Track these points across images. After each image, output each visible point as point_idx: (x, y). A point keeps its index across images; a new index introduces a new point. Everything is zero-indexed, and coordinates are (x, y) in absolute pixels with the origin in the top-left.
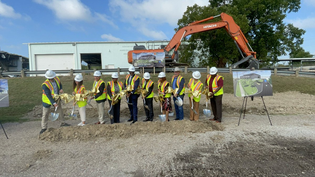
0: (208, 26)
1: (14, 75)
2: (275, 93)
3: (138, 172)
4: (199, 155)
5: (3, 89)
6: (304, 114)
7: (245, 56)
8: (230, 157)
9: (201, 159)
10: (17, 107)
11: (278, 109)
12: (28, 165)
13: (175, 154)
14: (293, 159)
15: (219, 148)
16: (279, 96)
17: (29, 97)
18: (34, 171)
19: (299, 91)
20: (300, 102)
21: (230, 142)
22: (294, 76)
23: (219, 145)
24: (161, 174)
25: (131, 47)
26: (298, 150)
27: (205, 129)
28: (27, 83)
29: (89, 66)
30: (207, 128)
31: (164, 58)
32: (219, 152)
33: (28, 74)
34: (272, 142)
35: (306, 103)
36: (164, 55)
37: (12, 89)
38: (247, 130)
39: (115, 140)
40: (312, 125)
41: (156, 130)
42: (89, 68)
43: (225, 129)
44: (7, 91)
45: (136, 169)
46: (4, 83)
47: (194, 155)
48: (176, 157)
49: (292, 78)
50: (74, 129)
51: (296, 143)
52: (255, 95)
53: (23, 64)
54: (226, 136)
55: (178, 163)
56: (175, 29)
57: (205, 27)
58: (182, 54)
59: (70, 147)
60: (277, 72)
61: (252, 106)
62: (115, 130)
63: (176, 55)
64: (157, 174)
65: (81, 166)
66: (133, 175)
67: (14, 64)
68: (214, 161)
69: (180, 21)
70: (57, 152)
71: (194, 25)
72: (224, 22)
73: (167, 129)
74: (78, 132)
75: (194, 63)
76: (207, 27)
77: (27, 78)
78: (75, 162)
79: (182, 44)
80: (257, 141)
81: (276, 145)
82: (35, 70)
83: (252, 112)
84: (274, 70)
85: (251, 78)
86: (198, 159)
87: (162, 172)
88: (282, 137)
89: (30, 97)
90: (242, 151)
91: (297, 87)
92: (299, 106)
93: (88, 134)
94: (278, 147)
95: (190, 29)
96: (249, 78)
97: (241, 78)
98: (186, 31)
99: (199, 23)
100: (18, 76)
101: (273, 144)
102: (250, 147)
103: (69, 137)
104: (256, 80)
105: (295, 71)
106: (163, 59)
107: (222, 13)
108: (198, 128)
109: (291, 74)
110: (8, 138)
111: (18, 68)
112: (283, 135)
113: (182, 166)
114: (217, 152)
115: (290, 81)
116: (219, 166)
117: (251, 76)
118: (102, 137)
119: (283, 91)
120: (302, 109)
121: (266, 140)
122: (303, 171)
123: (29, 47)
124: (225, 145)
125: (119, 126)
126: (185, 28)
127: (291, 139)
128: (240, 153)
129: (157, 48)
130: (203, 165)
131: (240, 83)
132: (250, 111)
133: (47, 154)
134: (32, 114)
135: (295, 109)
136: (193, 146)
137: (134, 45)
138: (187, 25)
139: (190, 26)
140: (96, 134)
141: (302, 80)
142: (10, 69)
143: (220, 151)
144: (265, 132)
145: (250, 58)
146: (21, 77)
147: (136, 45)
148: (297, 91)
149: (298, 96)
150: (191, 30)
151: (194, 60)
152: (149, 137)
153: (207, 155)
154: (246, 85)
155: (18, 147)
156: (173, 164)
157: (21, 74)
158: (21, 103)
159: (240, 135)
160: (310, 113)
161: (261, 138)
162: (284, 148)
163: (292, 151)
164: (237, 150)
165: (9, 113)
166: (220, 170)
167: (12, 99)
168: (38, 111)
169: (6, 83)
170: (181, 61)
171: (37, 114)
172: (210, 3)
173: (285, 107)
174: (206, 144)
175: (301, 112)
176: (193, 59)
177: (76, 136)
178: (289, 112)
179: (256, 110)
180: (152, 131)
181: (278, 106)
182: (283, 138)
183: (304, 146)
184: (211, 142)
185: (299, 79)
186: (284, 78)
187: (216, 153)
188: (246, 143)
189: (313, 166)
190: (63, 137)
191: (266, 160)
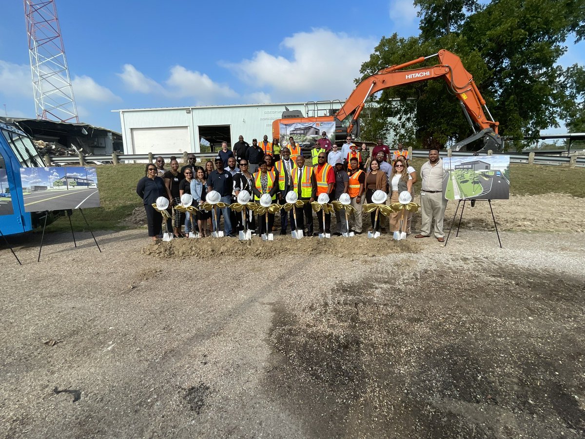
0: (414, 75)
1: (102, 161)
2: (524, 196)
3: (278, 304)
4: (371, 287)
5: (90, 182)
6: (568, 232)
7: (479, 129)
8: (419, 290)
9: (373, 292)
10: (109, 209)
11: (520, 223)
12: (130, 286)
13: (336, 284)
14: (521, 299)
15: (405, 278)
16: (530, 201)
17: (126, 194)
18: (138, 295)
19: (569, 193)
20: (565, 213)
21: (424, 270)
22: (566, 167)
23: (406, 274)
24: (310, 308)
25: (277, 113)
26: (534, 287)
27: (389, 251)
28: (122, 173)
29: (212, 147)
30: (392, 249)
31: (334, 133)
32: (404, 283)
33: (121, 160)
34: (493, 273)
35: (575, 214)
36: (335, 126)
37: (102, 182)
38: (457, 253)
39: (248, 260)
40: (576, 251)
41: (311, 249)
42: (212, 150)
43: (421, 251)
44: (95, 185)
45: (276, 300)
46: (91, 173)
47: (364, 286)
48: (336, 288)
49: (562, 170)
50: (190, 242)
51: (535, 275)
52: (477, 198)
53: (113, 143)
54: (421, 261)
55: (338, 294)
56: (356, 80)
57: (409, 77)
58: (366, 125)
59: (185, 266)
60: (535, 159)
61: (476, 216)
62: (248, 246)
63: (355, 126)
64: (305, 307)
65: (201, 291)
66: (272, 306)
67: (101, 144)
68: (392, 296)
69: (365, 67)
70: (168, 272)
71: (389, 72)
72: (443, 66)
73: (328, 249)
74: (195, 246)
75: (387, 141)
76: (412, 76)
77: (120, 166)
78: (192, 286)
79: (366, 106)
80: (468, 270)
81: (500, 277)
82: (132, 154)
83: (473, 226)
84: (528, 155)
85: (473, 167)
86: (369, 292)
87: (312, 305)
88: (514, 266)
89: (128, 194)
90: (440, 283)
91: (567, 187)
92: (562, 218)
93: (210, 250)
94: (502, 280)
95: (381, 81)
96: (470, 168)
97: (456, 169)
98: (375, 84)
99: (398, 69)
100: (107, 162)
101: (494, 276)
102: (455, 278)
103: (183, 253)
104: (482, 172)
105: (570, 158)
106: (332, 134)
107: (441, 51)
108: (378, 249)
109: (561, 162)
110: (101, 252)
111: (107, 149)
112: (517, 263)
113: (342, 299)
114: (401, 283)
115: (557, 175)
116: (398, 302)
117: (473, 166)
118: (230, 255)
119: (538, 193)
120: (566, 223)
121: (484, 270)
122: (531, 316)
123: (121, 115)
124: (415, 275)
125: (253, 241)
126: (372, 79)
127: (528, 269)
128: (436, 285)
129: (321, 114)
130: (375, 299)
131: (453, 178)
132: (471, 225)
133: (155, 275)
134: (131, 219)
135: (552, 224)
136: (364, 274)
137: (283, 109)
138: (377, 74)
139: (381, 74)
140: (221, 250)
141: (581, 174)
142: (96, 152)
143: (406, 281)
144: (487, 258)
145: (486, 133)
146: (112, 165)
147: (287, 109)
148: (566, 192)
149: (566, 202)
150: (384, 81)
151: (387, 136)
152: (298, 259)
153: (385, 286)
154: (464, 180)
155: (116, 263)
156: (330, 296)
157: (112, 159)
158: (116, 203)
159: (443, 260)
160: (579, 230)
161: (477, 267)
162: (510, 282)
163: (523, 286)
164: (432, 282)
165: (99, 217)
166: (399, 307)
167: (102, 197)
168: (140, 216)
169: (93, 172)
170: (365, 138)
171: (138, 219)
172: (421, 32)
173: (535, 219)
174: (386, 271)
175: (562, 229)
176: (385, 134)
177: (193, 252)
178: (540, 228)
179: (481, 224)
180: (305, 251)
181: (522, 216)
182: (514, 268)
183: (547, 280)
184: (394, 269)
185: (576, 172)
186: (546, 170)
187: (399, 284)
188: (450, 272)
189: (551, 310)
190: (176, 253)
191: (476, 297)
